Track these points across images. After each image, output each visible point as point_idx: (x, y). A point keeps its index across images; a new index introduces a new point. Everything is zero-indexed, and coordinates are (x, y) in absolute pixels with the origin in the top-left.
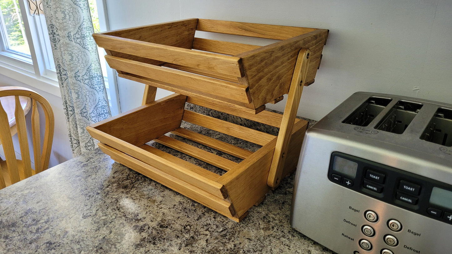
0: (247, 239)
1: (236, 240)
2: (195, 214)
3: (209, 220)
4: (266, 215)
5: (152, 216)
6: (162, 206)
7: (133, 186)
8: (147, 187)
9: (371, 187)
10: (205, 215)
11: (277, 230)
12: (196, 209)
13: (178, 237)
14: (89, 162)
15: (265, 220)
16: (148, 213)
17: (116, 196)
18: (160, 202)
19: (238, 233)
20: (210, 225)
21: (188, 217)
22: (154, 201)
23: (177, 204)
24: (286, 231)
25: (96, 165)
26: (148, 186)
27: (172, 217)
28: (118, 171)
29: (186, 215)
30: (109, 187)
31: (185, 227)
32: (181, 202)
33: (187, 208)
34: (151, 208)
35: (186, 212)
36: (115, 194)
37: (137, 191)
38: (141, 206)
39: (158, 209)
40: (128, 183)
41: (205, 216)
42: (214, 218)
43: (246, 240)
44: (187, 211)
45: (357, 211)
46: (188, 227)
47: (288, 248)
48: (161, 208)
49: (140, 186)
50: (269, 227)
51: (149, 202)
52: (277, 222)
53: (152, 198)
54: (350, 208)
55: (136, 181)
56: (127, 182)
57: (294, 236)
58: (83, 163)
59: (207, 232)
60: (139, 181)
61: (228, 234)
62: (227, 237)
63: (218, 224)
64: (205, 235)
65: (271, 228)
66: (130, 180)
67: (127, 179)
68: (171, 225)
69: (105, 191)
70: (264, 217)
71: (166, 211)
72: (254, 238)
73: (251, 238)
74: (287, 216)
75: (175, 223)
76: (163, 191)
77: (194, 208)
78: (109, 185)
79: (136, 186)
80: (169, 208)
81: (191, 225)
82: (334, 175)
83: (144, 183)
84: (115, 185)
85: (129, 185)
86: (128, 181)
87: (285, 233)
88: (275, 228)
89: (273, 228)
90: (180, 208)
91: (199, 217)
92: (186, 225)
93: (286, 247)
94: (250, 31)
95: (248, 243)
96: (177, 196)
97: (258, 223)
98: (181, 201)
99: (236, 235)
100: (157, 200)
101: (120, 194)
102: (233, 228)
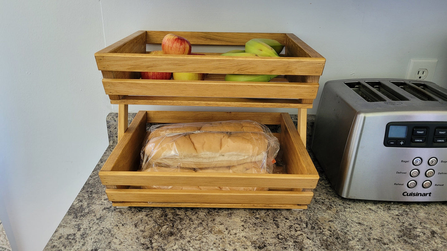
0: (329, 221)
1: (324, 226)
2: (269, 224)
3: (286, 223)
4: (315, 199)
5: (239, 244)
6: (232, 232)
7: (178, 229)
8: (193, 224)
9: (418, 141)
10: (277, 221)
11: (335, 205)
12: (264, 220)
13: (285, 248)
14: (82, 230)
15: (319, 203)
16: (231, 244)
17: (176, 246)
18: (227, 230)
19: (318, 221)
20: (292, 226)
21: (268, 229)
22: (220, 232)
23: (243, 224)
24: (341, 204)
25: (99, 229)
26: (193, 222)
27: (257, 236)
28: (137, 223)
29: (264, 229)
30: (153, 241)
31: (278, 238)
32: (243, 221)
33: (257, 223)
34: (226, 238)
35: (261, 226)
36: (172, 245)
37: (190, 231)
38: (215, 241)
39: (234, 236)
40: (168, 229)
41: (279, 222)
42: (286, 219)
43: (330, 223)
44: (259, 225)
45: (407, 162)
46: (280, 237)
47: (358, 213)
48: (236, 234)
49: (185, 226)
50: (328, 206)
51: (216, 234)
52: (327, 200)
53: (213, 230)
54: (402, 161)
55: (173, 224)
56: (165, 229)
57: (350, 204)
58: (77, 234)
59: (299, 233)
60: (175, 222)
61: (313, 225)
62: (316, 227)
63: (296, 222)
64: (301, 235)
65: (330, 206)
66: (165, 225)
67: (160, 226)
68: (265, 242)
69: (155, 248)
70: (316, 201)
71: (243, 234)
72: (332, 219)
73: (330, 220)
74: (327, 194)
75: (267, 239)
76: (214, 220)
77: (262, 220)
78: (151, 241)
79: (180, 227)
80: (242, 230)
81: (281, 234)
82: (389, 141)
83: (184, 222)
84: (156, 237)
85: (172, 230)
86: (165, 227)
87: (342, 205)
88: (333, 205)
89: (331, 205)
90: (251, 226)
91: (275, 224)
92: (276, 236)
93: (356, 213)
94: (217, 40)
95: (334, 224)
96: (233, 218)
97: (319, 208)
98: (242, 219)
99: (319, 223)
100: (221, 229)
101: (177, 242)
102: (310, 219)
